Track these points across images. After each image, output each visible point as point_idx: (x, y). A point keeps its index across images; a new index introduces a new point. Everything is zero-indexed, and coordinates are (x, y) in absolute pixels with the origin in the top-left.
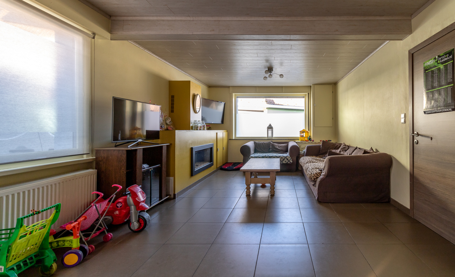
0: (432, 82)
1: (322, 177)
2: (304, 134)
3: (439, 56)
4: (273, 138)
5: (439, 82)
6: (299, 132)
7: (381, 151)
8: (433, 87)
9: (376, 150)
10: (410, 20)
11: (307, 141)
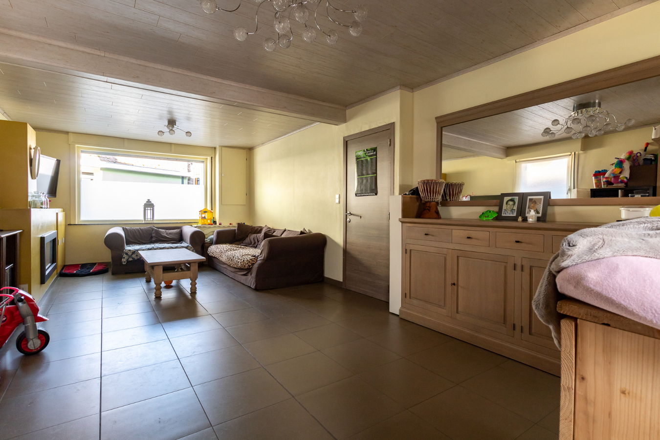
0: (362, 170)
1: (259, 262)
2: (206, 215)
3: (367, 150)
4: (155, 222)
5: (367, 171)
6: (199, 213)
7: (314, 231)
8: (362, 175)
9: (309, 230)
10: (345, 110)
11: (212, 224)
